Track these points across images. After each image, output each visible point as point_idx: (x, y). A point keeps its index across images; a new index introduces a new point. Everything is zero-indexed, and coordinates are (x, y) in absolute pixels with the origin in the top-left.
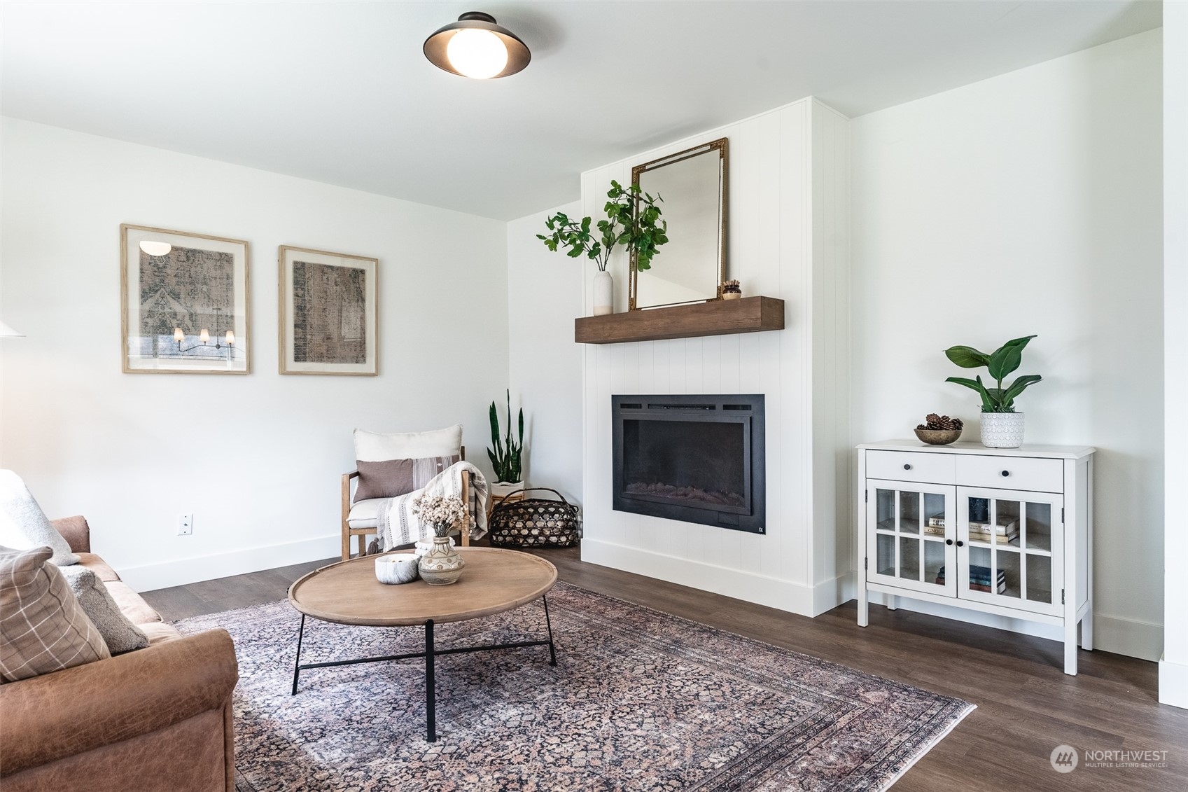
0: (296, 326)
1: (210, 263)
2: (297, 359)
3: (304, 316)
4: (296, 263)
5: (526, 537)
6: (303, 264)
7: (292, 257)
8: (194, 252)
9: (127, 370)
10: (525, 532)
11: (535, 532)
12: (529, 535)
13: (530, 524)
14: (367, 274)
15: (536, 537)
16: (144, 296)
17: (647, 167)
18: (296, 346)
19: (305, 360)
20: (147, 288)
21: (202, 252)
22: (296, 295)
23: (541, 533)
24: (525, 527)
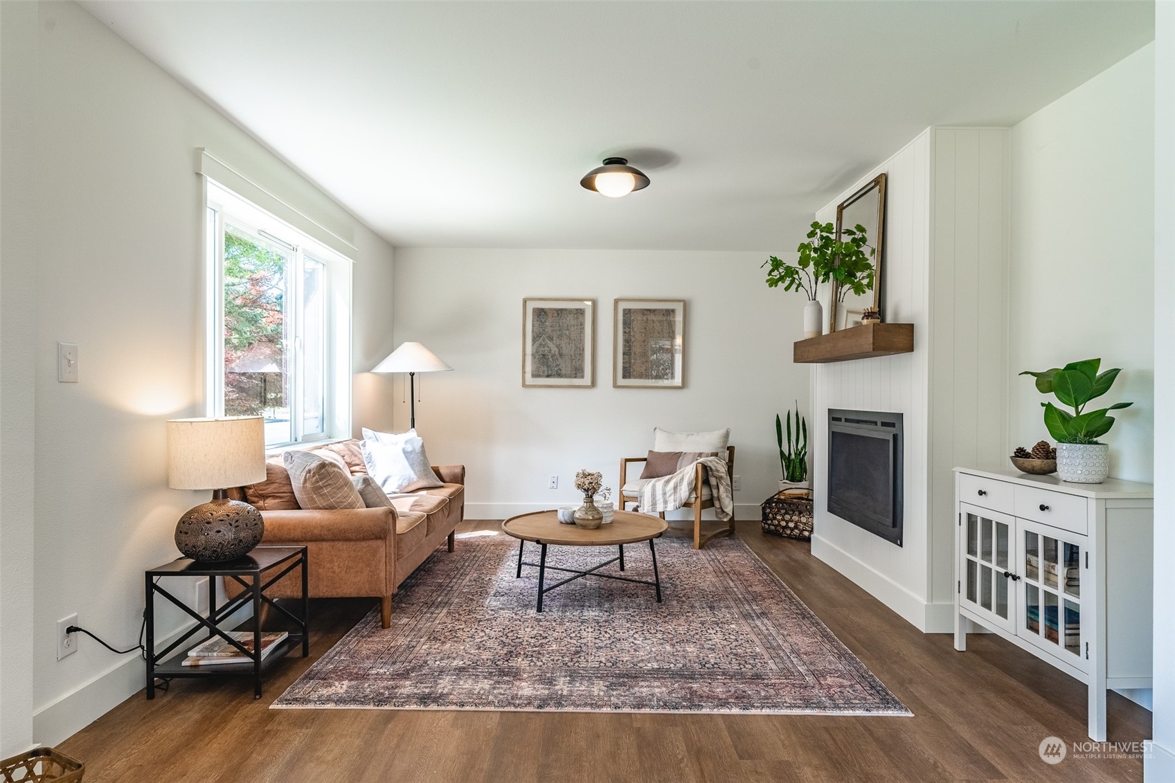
0: (624, 354)
1: (571, 317)
2: (624, 377)
3: (630, 346)
4: (624, 310)
5: (784, 528)
6: (630, 310)
7: (622, 306)
8: (562, 310)
9: (524, 385)
10: (783, 523)
11: (791, 525)
12: (787, 527)
13: (787, 517)
14: (677, 312)
15: (792, 530)
16: (534, 340)
17: (845, 205)
18: (624, 368)
19: (630, 378)
20: (535, 335)
21: (566, 310)
22: (625, 332)
23: (796, 527)
24: (783, 520)
